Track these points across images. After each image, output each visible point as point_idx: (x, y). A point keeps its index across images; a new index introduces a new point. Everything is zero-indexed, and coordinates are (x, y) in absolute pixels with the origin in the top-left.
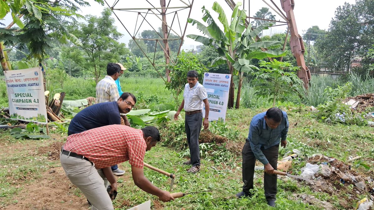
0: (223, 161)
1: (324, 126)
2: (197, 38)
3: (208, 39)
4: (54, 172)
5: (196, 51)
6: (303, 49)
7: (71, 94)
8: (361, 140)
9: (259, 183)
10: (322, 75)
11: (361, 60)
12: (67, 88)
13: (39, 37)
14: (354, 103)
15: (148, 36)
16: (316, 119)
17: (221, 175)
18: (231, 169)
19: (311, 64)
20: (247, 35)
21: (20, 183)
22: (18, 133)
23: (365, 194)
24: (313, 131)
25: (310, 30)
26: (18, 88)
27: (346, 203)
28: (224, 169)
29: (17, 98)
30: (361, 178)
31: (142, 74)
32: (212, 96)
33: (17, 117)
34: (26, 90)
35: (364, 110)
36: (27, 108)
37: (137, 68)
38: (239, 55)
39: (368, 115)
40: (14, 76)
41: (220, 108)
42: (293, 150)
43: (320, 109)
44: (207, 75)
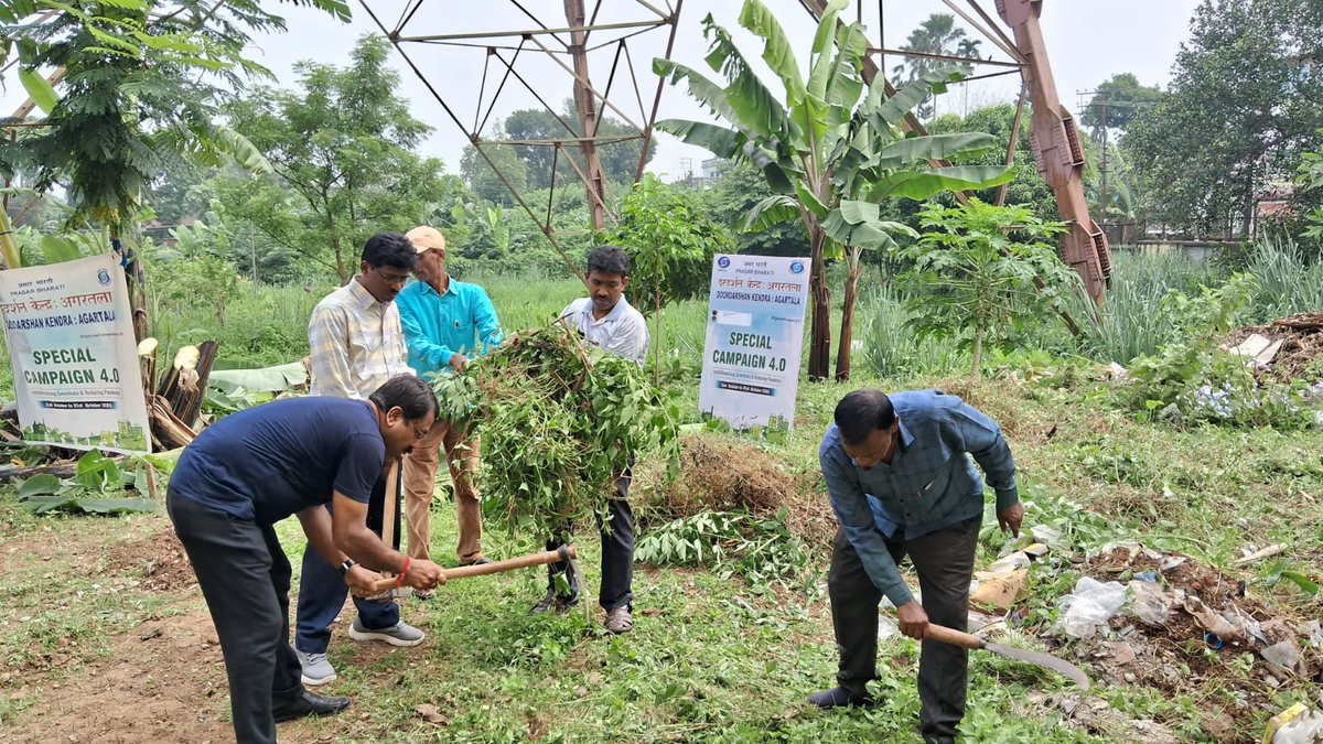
0: (776, 575)
1: (1154, 433)
2: (692, 129)
3: (728, 132)
4: (159, 635)
5: (702, 179)
6: (1077, 158)
7: (253, 348)
8: (1288, 485)
9: (906, 655)
10: (1151, 250)
11: (1290, 191)
12: (238, 325)
13: (107, 146)
14: (1266, 348)
15: (530, 130)
16: (1125, 410)
17: (766, 630)
18: (808, 604)
19: (1113, 210)
20: (870, 115)
21: (28, 679)
22: (43, 495)
23: (1297, 688)
24: (1112, 455)
25: (1105, 91)
26: (45, 330)
27: (1226, 726)
28: (780, 608)
29: (42, 368)
30: (1285, 629)
31: (508, 268)
32: (745, 340)
33: (46, 435)
34: (71, 337)
35: (1302, 370)
36: (79, 403)
37: (493, 247)
38: (842, 187)
39: (1314, 390)
40: (29, 288)
41: (774, 380)
42: (1032, 529)
43: (1139, 372)
44: (725, 263)
